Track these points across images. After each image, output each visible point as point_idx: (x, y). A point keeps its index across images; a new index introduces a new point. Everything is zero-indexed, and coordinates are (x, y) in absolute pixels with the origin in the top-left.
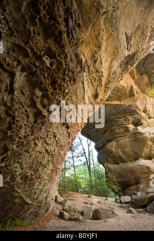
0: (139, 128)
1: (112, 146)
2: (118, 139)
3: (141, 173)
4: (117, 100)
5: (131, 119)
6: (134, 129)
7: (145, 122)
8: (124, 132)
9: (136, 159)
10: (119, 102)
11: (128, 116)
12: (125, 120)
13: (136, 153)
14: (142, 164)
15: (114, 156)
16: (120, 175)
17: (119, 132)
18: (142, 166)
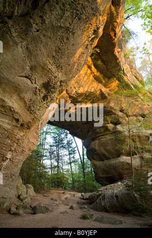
0: (119, 127)
1: (96, 144)
2: (100, 137)
3: (122, 169)
5: (109, 119)
6: (114, 128)
7: (124, 121)
8: (104, 131)
9: (119, 156)
11: (106, 117)
13: (117, 151)
14: (122, 161)
15: (98, 154)
16: (105, 171)
17: (100, 132)
18: (123, 162)
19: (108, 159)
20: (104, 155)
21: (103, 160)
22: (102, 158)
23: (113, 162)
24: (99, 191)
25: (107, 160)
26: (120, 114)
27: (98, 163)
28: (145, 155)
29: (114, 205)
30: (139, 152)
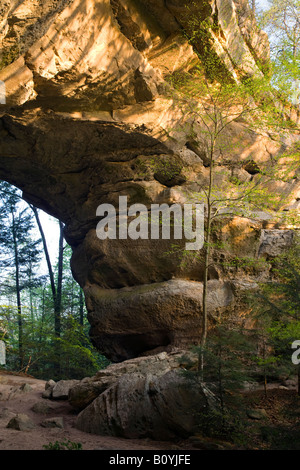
0: (177, 194)
3: (173, 317)
4: (102, 109)
5: (151, 165)
7: (195, 176)
8: (133, 201)
9: (167, 277)
10: (107, 114)
11: (141, 158)
12: (133, 168)
13: (164, 261)
14: (175, 292)
18: (177, 296)
19: (134, 282)
20: (124, 271)
21: (119, 287)
22: (118, 278)
23: (149, 292)
24: (103, 374)
25: (131, 285)
26: (186, 153)
27: (103, 294)
28: (241, 281)
29: (144, 419)
30: (225, 272)
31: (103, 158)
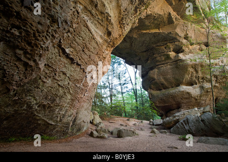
0: (181, 56)
1: (154, 73)
2: (160, 66)
3: (181, 99)
4: (156, 28)
5: (172, 46)
6: (175, 56)
7: (187, 49)
8: (165, 60)
9: (178, 85)
10: (157, 30)
11: (168, 44)
12: (165, 48)
13: (177, 80)
14: (182, 90)
15: (156, 83)
16: (162, 100)
17: (160, 60)
18: (183, 91)
19: (166, 88)
20: (162, 84)
21: (160, 90)
22: (160, 87)
23: (172, 91)
25: (164, 89)
26: (184, 41)
27: (155, 93)
28: (205, 85)
30: (199, 82)
31: (154, 46)
